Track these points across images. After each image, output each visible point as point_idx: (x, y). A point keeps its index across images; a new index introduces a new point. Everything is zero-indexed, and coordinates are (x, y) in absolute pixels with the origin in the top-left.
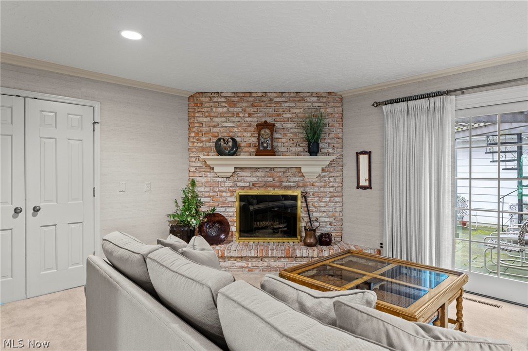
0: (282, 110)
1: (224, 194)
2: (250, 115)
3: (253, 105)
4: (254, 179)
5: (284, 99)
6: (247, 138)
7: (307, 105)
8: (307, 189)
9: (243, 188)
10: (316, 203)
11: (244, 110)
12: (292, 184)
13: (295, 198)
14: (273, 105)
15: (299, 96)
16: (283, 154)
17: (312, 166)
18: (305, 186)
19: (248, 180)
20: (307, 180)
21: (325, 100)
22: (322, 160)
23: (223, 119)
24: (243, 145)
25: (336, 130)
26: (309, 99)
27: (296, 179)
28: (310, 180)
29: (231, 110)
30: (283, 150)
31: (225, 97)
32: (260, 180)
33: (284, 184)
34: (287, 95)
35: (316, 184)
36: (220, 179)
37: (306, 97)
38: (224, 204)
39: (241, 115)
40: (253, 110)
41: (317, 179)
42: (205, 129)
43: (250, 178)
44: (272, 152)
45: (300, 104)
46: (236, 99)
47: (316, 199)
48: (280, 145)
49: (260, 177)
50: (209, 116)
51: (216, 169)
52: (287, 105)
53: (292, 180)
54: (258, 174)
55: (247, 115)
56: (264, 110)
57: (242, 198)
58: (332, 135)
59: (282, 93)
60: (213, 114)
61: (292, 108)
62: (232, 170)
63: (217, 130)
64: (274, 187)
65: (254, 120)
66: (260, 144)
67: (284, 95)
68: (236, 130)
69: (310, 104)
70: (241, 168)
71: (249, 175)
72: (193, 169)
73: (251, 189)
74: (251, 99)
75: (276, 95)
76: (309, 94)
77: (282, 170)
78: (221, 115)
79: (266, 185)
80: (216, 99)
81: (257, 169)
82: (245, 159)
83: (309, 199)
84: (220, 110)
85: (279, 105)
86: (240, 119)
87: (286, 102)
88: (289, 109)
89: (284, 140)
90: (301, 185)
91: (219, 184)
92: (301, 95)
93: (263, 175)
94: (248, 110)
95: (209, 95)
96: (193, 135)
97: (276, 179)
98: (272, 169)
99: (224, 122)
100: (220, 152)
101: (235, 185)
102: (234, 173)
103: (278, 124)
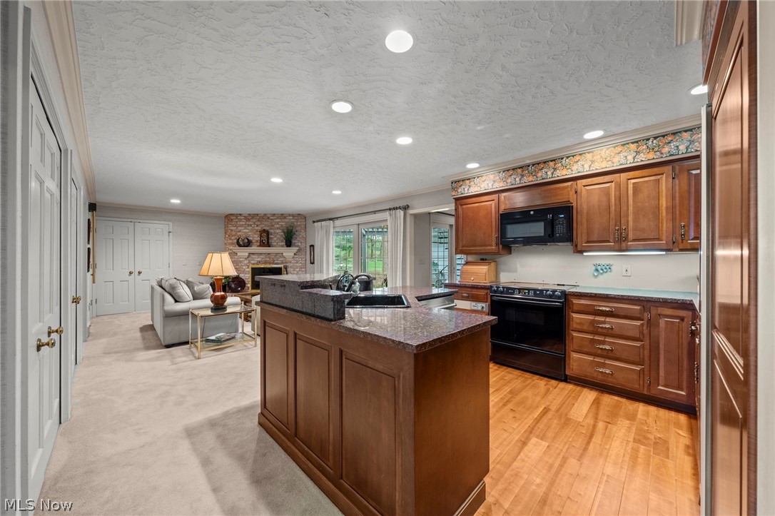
0: (274, 223)
1: (244, 267)
2: (257, 226)
3: (259, 221)
4: (260, 259)
5: (275, 218)
6: (255, 238)
7: (287, 220)
8: (287, 265)
9: (253, 264)
10: (292, 272)
11: (254, 223)
12: (279, 262)
13: (281, 268)
14: (269, 221)
15: (283, 216)
17: (289, 253)
18: (286, 263)
19: (256, 259)
20: (287, 260)
21: (296, 218)
22: (294, 249)
23: (243, 228)
24: (254, 241)
25: (303, 234)
26: (288, 218)
27: (282, 259)
29: (248, 223)
30: (275, 244)
31: (244, 217)
32: (263, 260)
33: (275, 262)
34: (277, 215)
35: (292, 262)
38: (244, 272)
39: (253, 226)
40: (259, 223)
41: (291, 259)
42: (233, 233)
43: (257, 259)
44: (269, 245)
45: (283, 220)
46: (250, 217)
47: (292, 269)
48: (273, 241)
50: (235, 226)
51: (238, 254)
52: (277, 221)
53: (279, 260)
54: (261, 257)
55: (255, 226)
56: (264, 223)
57: (252, 268)
58: (301, 236)
60: (238, 225)
61: (280, 222)
62: (247, 254)
63: (239, 233)
64: (270, 263)
65: (259, 228)
66: (261, 241)
67: (275, 215)
68: (249, 234)
69: (289, 220)
70: (253, 254)
71: (256, 257)
73: (258, 265)
74: (258, 218)
75: (271, 215)
76: (288, 215)
77: (274, 254)
78: (242, 226)
79: (266, 262)
80: (239, 218)
81: (261, 254)
82: (254, 249)
83: (288, 270)
84: (241, 223)
85: (273, 221)
86: (252, 228)
88: (278, 223)
89: (275, 239)
90: (284, 262)
91: (241, 262)
93: (264, 257)
94: (256, 223)
95: (236, 215)
96: (227, 236)
97: (271, 259)
98: (269, 254)
99: (243, 230)
100: (240, 246)
101: (249, 262)
102: (249, 256)
103: (272, 231)
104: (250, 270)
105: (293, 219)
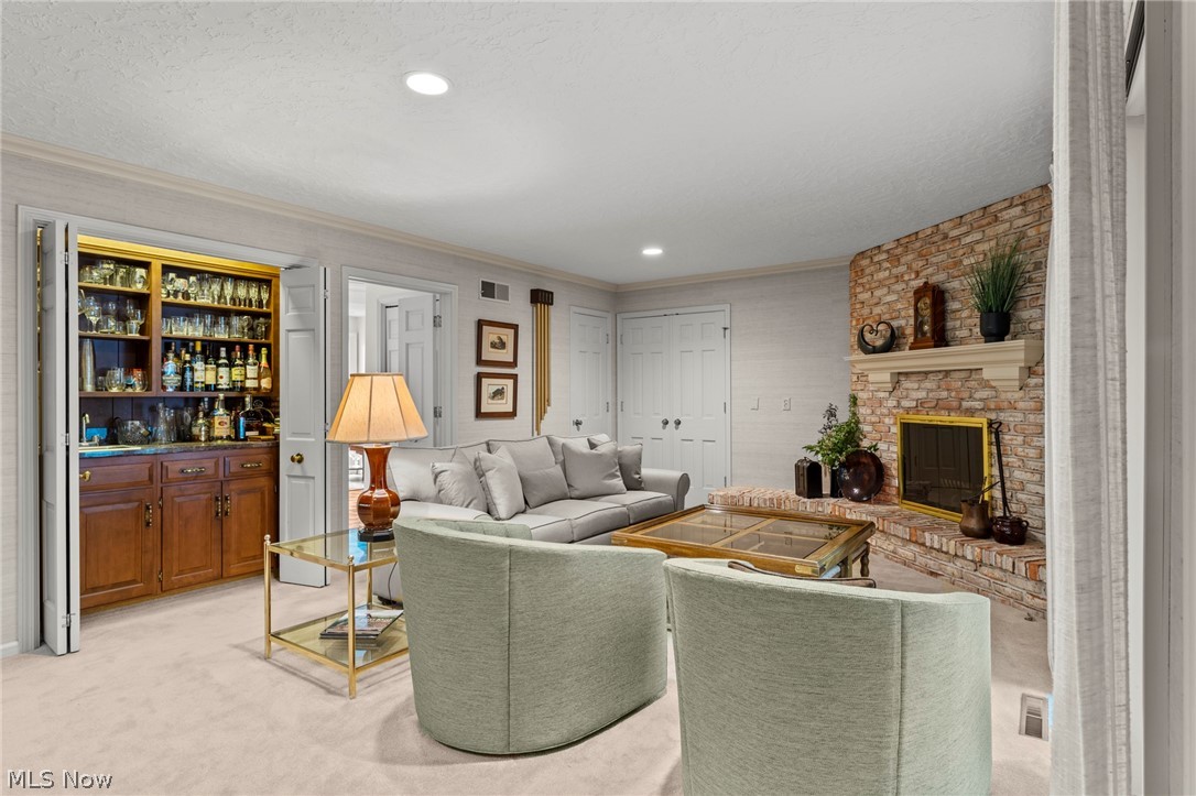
0: (961, 252)
1: (887, 420)
2: (915, 274)
3: (921, 255)
4: (922, 395)
5: (964, 229)
6: (906, 322)
7: (1002, 228)
8: (1003, 416)
9: (908, 410)
10: (1020, 449)
11: (909, 267)
12: (978, 405)
14: (948, 246)
15: (988, 214)
16: (962, 341)
17: (1000, 363)
18: (999, 409)
19: (914, 395)
20: (1003, 396)
21: (1036, 206)
22: (1012, 350)
23: (885, 290)
24: (902, 331)
26: (1006, 215)
27: (983, 393)
28: (1009, 395)
29: (894, 271)
30: (964, 333)
31: (888, 251)
32: (931, 395)
33: (965, 404)
34: (968, 218)
35: (1021, 405)
36: (882, 395)
37: (1001, 211)
39: (906, 278)
40: (921, 263)
41: (1021, 393)
42: (866, 311)
43: (915, 391)
44: (942, 340)
45: (990, 232)
46: (900, 250)
47: (1020, 439)
48: (958, 323)
49: (932, 390)
50: (870, 289)
52: (968, 239)
53: (977, 396)
54: (928, 384)
55: (913, 276)
56: (934, 260)
57: (907, 428)
59: (961, 217)
60: (873, 285)
61: (978, 242)
62: (887, 377)
63: (877, 310)
64: (949, 410)
65: (919, 283)
66: (918, 327)
67: (964, 220)
68: (899, 306)
69: (1008, 225)
70: (906, 374)
71: (916, 386)
72: (855, 378)
73: (918, 412)
74: (918, 244)
75: (952, 225)
76: (1006, 204)
77: (963, 375)
78: (881, 284)
79: (938, 406)
80: (876, 259)
81: (926, 373)
82: (906, 359)
83: (1006, 438)
84: (883, 275)
85: (957, 243)
86: (904, 286)
87: (967, 234)
88: (971, 248)
89: (965, 314)
90: (993, 407)
91: (880, 402)
92: (992, 209)
93: (934, 387)
94: (914, 266)
95: (869, 253)
96: (854, 323)
97: (953, 394)
98: (947, 373)
99: (885, 295)
100: (866, 348)
101: (898, 406)
102: (896, 384)
103: (955, 284)
104: (896, 430)
105: (1025, 213)
